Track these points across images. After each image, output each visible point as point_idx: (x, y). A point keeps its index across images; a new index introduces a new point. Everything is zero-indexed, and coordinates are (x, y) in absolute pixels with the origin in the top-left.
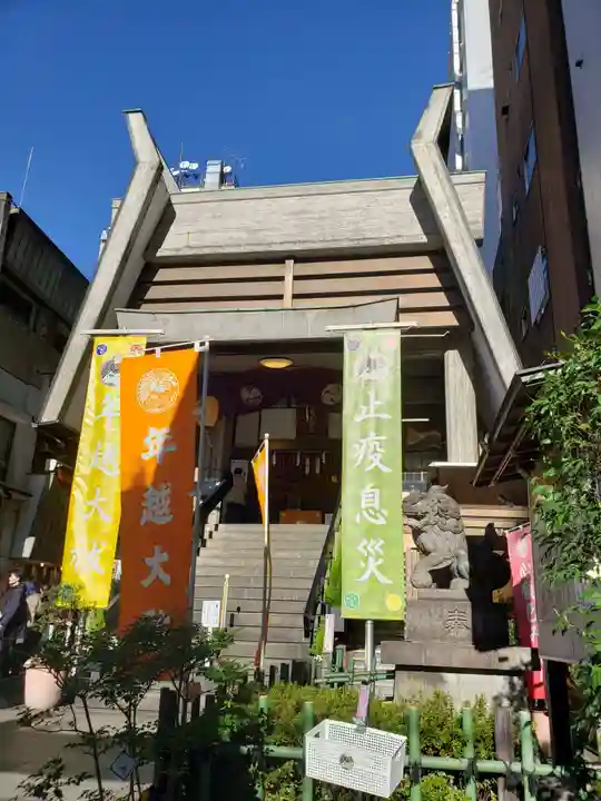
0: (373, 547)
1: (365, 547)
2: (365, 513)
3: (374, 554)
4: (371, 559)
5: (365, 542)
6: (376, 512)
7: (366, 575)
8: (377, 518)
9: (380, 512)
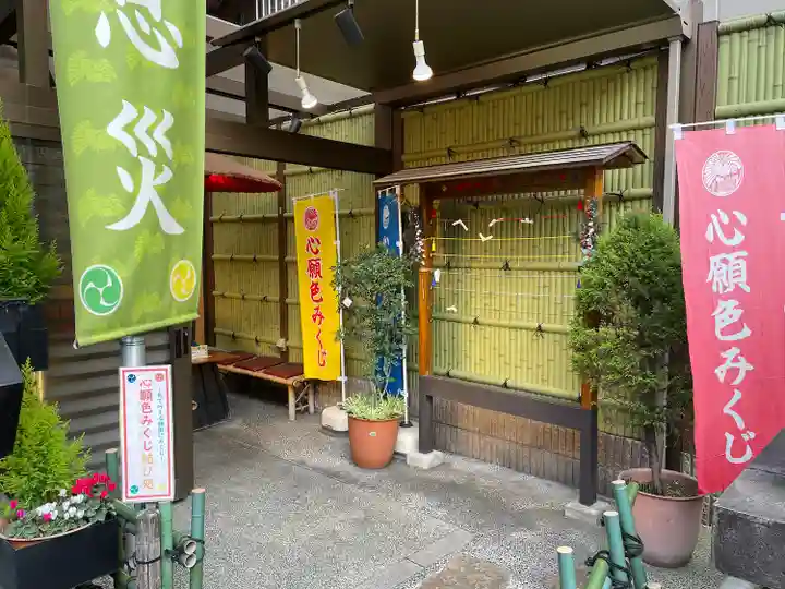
0: (150, 132)
1: (129, 128)
2: (122, 16)
3: (154, 153)
4: (148, 167)
5: (128, 111)
6: (152, 24)
7: (136, 216)
8: (158, 48)
9: (161, 27)
